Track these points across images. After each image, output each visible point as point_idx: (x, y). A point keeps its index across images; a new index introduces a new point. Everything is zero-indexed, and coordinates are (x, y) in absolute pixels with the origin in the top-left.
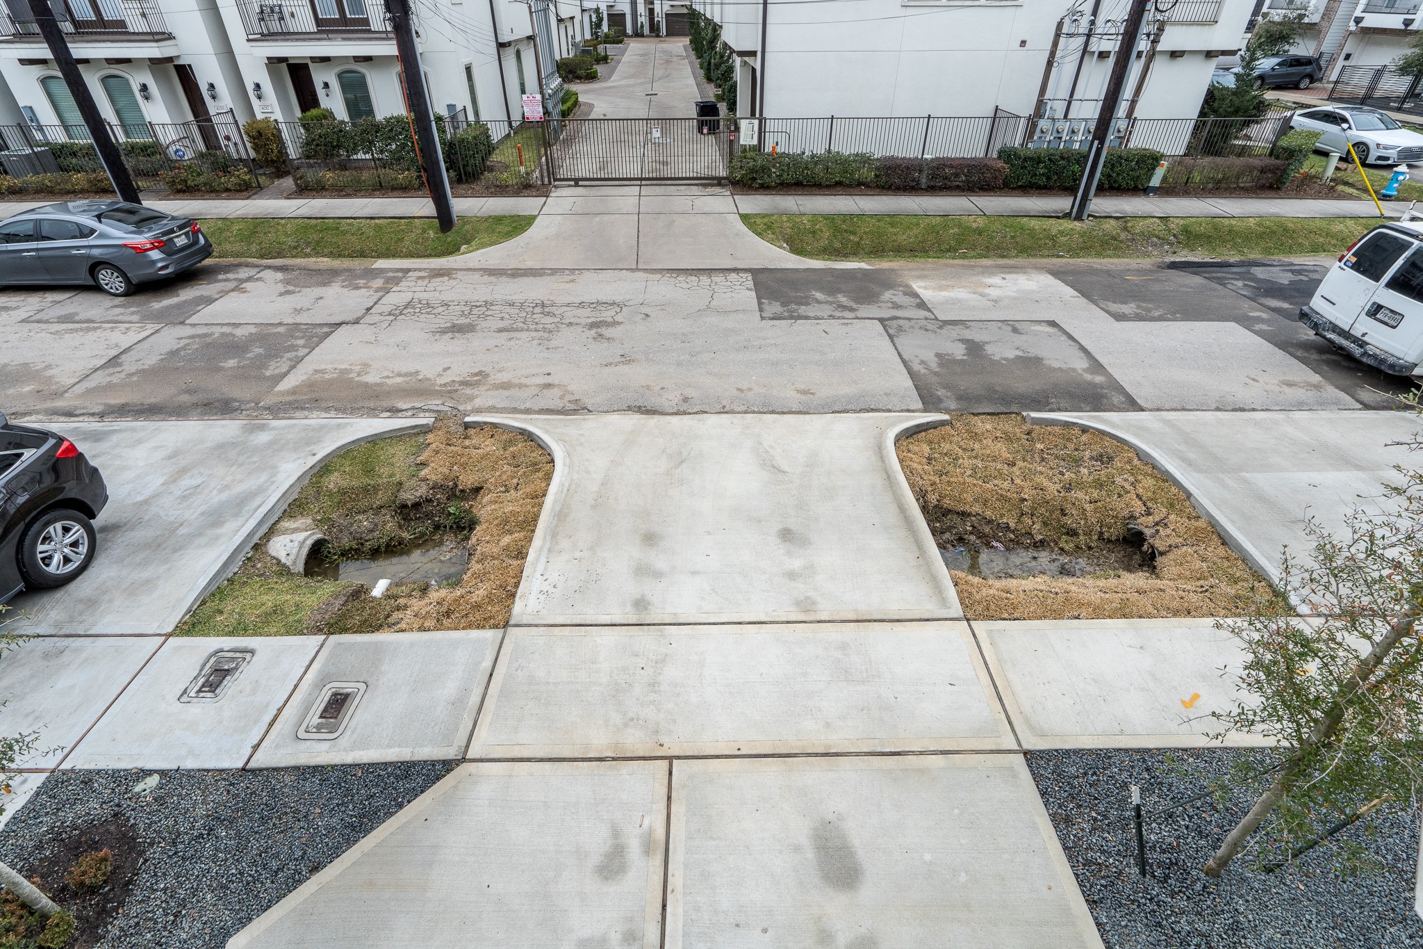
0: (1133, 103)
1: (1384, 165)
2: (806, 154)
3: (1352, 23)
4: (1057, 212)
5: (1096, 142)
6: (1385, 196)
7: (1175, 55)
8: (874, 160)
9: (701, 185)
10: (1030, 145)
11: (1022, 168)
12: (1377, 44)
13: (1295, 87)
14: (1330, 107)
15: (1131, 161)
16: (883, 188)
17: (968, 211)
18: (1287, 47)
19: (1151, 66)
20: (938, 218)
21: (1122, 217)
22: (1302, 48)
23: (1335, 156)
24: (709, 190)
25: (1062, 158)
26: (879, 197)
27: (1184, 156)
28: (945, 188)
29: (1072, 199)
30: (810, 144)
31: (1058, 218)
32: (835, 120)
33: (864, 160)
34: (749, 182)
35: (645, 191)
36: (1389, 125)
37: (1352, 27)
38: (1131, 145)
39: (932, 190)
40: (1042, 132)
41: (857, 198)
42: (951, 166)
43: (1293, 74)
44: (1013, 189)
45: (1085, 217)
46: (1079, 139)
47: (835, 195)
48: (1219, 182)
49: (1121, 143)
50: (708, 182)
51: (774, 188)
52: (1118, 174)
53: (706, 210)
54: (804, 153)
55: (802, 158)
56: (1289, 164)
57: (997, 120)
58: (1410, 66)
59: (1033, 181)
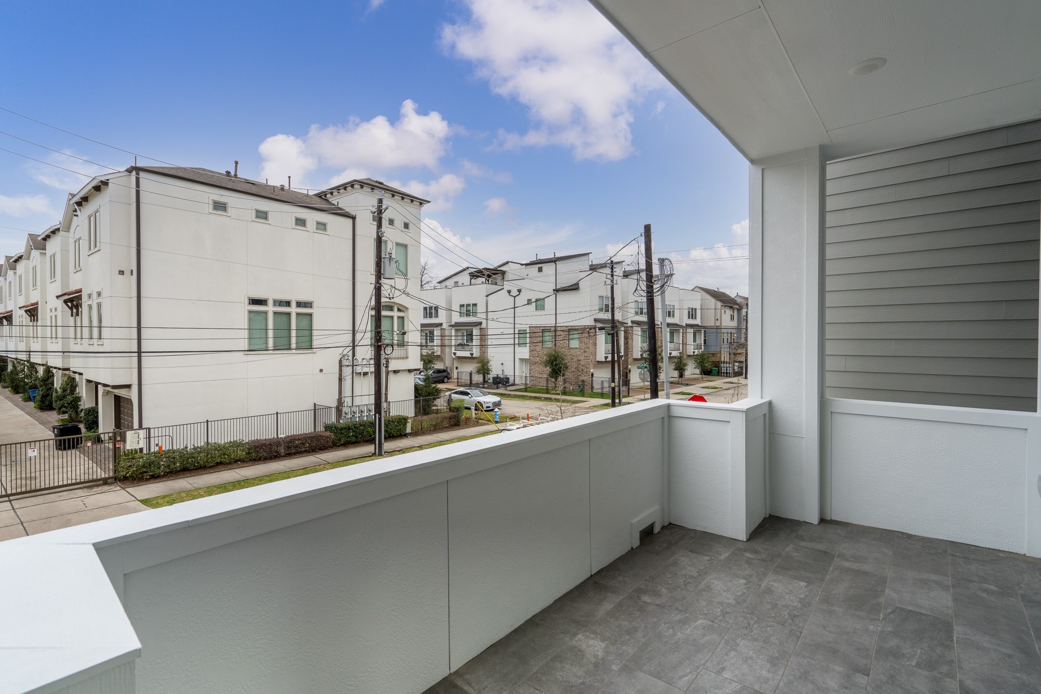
0: (386, 394)
1: (489, 410)
2: (189, 448)
3: (453, 355)
4: (367, 454)
5: (377, 415)
6: (496, 421)
7: (395, 372)
8: (245, 444)
9: (85, 487)
10: (341, 421)
11: (341, 434)
12: (465, 362)
13: (443, 382)
14: (462, 389)
15: (395, 422)
16: (255, 460)
17: (318, 463)
18: (433, 365)
19: (389, 377)
20: (301, 471)
21: (401, 450)
22: (439, 366)
23: (473, 408)
24: (95, 489)
25: (361, 425)
26: (253, 467)
27: (415, 416)
28: (297, 453)
29: (374, 445)
30: (192, 440)
31: (370, 456)
32: (209, 423)
33: (236, 445)
34: (140, 476)
35: (16, 504)
36: (484, 394)
37: (454, 357)
38: (391, 414)
39: (289, 455)
40: (346, 414)
41: (237, 470)
42: (299, 439)
43: (439, 376)
44: (339, 446)
45: (383, 453)
46: (366, 415)
47: (219, 472)
48: (435, 426)
49: (386, 414)
50: (91, 484)
51: (164, 476)
52: (391, 429)
53: (101, 504)
54: (186, 448)
55: (187, 451)
56: (459, 414)
57: (317, 411)
58: (480, 370)
59: (349, 439)
